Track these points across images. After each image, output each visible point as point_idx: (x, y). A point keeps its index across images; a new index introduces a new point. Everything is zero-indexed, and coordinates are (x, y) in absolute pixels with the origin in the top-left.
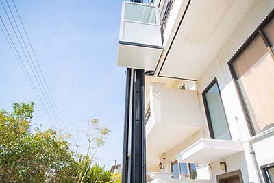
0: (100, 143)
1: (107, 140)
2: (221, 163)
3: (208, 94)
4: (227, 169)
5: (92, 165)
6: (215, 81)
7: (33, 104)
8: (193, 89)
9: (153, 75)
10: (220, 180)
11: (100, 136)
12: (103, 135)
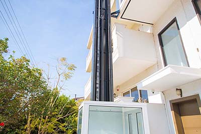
0: (67, 77)
1: (72, 75)
2: (177, 89)
4: (182, 94)
5: (60, 95)
6: (175, 20)
7: (7, 39)
8: (149, 31)
10: (173, 104)
11: (67, 71)
12: (70, 71)
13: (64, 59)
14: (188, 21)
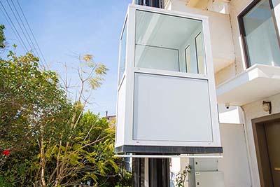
0: (95, 84)
2: (264, 102)
3: (246, 18)
5: (85, 112)
7: (3, 28)
8: (223, 11)
12: (99, 75)
13: (89, 57)
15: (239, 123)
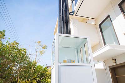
0: (42, 53)
1: (45, 52)
2: (113, 59)
4: (117, 62)
5: (37, 65)
6: (108, 16)
7: (5, 31)
8: (93, 23)
9: (73, 15)
10: (111, 68)
11: (42, 49)
13: (40, 42)
14: (117, 17)
15: (103, 68)
